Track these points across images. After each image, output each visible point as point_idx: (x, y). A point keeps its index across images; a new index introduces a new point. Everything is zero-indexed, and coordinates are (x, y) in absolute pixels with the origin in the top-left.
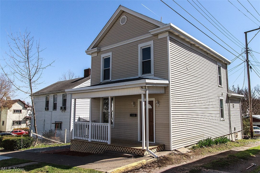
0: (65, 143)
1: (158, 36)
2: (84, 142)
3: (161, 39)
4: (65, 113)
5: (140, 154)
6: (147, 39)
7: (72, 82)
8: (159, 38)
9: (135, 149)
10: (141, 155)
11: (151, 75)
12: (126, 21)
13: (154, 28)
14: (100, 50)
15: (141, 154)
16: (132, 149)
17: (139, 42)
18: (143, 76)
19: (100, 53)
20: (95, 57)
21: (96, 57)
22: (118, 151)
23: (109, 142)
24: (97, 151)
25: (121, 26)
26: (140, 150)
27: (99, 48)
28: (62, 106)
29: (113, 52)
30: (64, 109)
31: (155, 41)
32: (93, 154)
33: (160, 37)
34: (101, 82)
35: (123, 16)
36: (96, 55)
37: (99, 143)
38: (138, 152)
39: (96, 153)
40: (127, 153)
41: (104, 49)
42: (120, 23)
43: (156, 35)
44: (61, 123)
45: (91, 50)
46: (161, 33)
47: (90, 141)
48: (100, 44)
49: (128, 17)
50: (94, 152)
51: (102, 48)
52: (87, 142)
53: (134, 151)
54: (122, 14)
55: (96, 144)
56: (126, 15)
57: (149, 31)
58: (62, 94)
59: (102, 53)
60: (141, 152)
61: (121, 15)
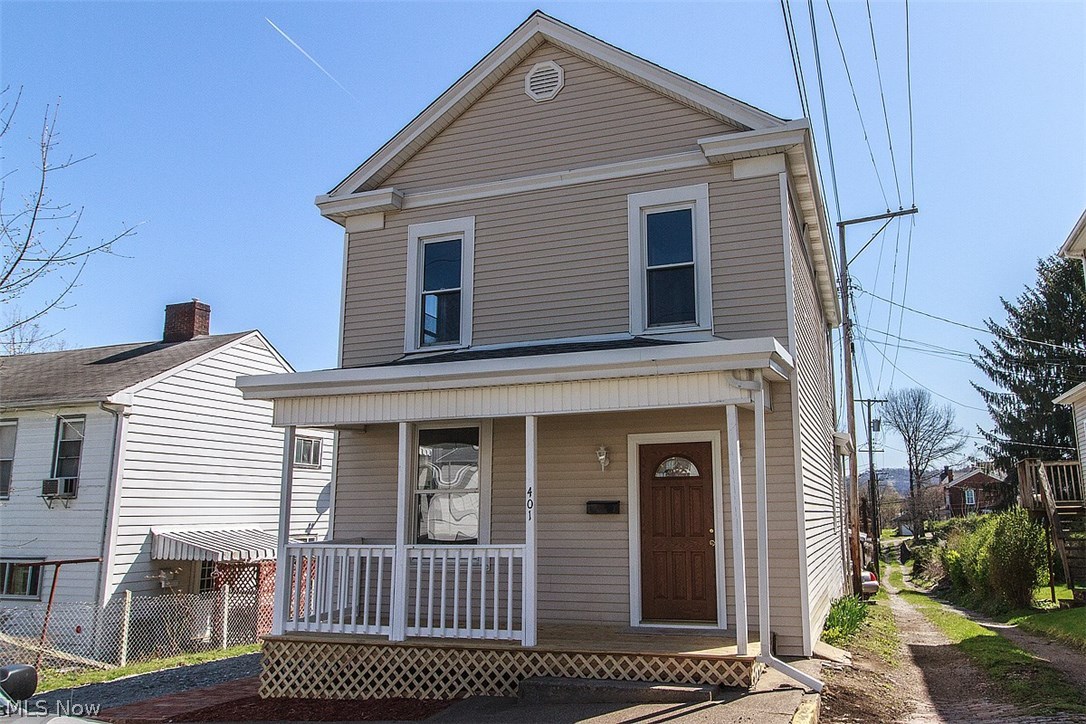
0: (123, 664)
1: (732, 169)
2: (365, 645)
3: (749, 181)
4: (67, 511)
5: (730, 679)
6: (676, 177)
7: (95, 359)
8: (736, 176)
9: (697, 660)
10: (734, 684)
11: (698, 328)
12: (560, 84)
13: (712, 130)
14: (402, 201)
15: (738, 680)
16: (680, 659)
17: (630, 183)
18: (653, 332)
19: (402, 216)
20: (370, 235)
21: (376, 234)
22: (597, 677)
23: (528, 637)
24: (452, 688)
25: (530, 103)
26: (730, 661)
27: (400, 194)
28: (48, 476)
29: (479, 219)
30: (65, 491)
31: (715, 185)
32: (431, 702)
33: (742, 171)
34: (407, 355)
35: (544, 64)
36: (376, 222)
37: (465, 645)
38: (716, 673)
39: (451, 696)
40: (672, 683)
41: (426, 198)
42: (528, 90)
43: (727, 162)
44: (36, 567)
45: (356, 195)
46: (749, 156)
47: (402, 640)
48: (400, 173)
49: (568, 68)
50: (431, 694)
51: (418, 195)
52: (382, 644)
53: (697, 669)
54: (536, 54)
55: (447, 650)
56: (562, 62)
57: (700, 141)
58: (53, 414)
59: (410, 215)
60: (738, 671)
61: (529, 55)
